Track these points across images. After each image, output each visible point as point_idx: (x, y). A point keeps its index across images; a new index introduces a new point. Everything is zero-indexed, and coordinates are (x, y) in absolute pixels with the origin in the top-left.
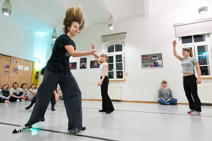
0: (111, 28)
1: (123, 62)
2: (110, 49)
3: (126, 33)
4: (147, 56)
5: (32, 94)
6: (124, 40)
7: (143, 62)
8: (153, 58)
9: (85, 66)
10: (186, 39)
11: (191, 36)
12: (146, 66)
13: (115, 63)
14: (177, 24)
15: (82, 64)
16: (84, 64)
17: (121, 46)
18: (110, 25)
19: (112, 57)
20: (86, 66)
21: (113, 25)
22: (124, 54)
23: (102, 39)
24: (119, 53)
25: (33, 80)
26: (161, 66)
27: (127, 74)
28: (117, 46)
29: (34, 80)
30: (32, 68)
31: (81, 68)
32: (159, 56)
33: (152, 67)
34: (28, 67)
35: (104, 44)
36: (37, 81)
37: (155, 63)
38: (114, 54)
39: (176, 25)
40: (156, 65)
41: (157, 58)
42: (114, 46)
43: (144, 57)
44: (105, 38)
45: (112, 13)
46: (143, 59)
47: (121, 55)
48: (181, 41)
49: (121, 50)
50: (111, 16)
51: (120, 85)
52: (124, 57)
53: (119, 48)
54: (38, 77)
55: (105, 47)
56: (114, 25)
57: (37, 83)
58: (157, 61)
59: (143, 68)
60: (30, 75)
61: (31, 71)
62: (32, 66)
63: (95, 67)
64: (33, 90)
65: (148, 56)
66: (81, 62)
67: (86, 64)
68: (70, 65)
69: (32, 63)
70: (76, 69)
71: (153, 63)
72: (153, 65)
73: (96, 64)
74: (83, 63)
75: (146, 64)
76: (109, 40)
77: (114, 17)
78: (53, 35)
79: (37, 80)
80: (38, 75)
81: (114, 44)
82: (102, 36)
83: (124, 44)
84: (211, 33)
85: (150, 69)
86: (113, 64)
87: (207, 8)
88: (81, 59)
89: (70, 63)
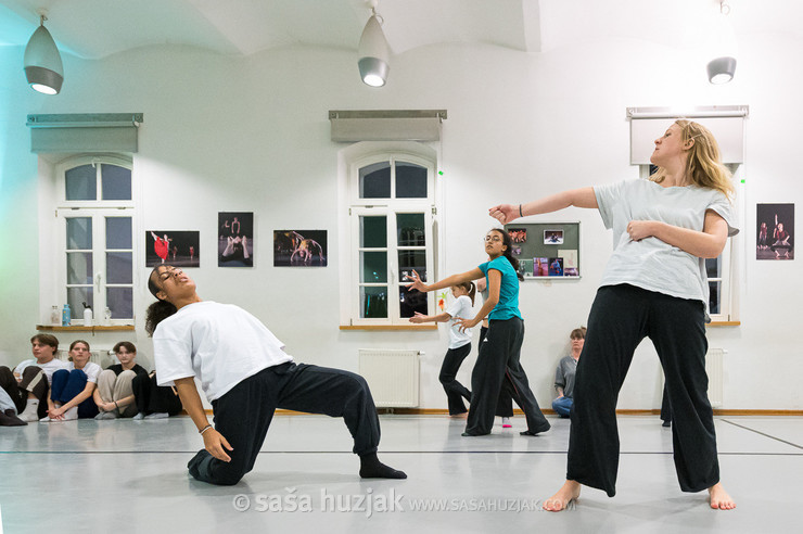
0: (373, 80)
1: (428, 247)
2: (374, 185)
3: (443, 114)
4: (524, 230)
6: (436, 147)
8: (547, 241)
9: (246, 256)
13: (393, 248)
14: (639, 110)
15: (232, 241)
16: (239, 245)
17: (423, 172)
18: (367, 65)
19: (382, 220)
20: (251, 256)
21: (383, 69)
22: (434, 211)
23: (333, 129)
24: (411, 205)
26: (574, 273)
27: (441, 302)
28: (403, 170)
31: (224, 261)
32: (570, 233)
33: (542, 274)
35: (341, 152)
37: (551, 260)
38: (391, 207)
39: (635, 114)
40: (556, 268)
41: (561, 241)
42: (389, 169)
43: (514, 235)
44: (347, 123)
45: (376, 4)
47: (421, 216)
49: (422, 193)
50: (373, 19)
51: (412, 347)
52: (435, 226)
53: (413, 181)
55: (348, 172)
56: (388, 68)
58: (561, 254)
63: (300, 263)
65: (528, 229)
66: (224, 233)
67: (250, 244)
68: (164, 244)
70: (197, 265)
71: (546, 260)
72: (546, 268)
73: (303, 246)
74: (236, 240)
76: (365, 140)
78: (33, 63)
81: (392, 161)
82: (333, 115)
83: (435, 168)
84: (738, 164)
85: (535, 284)
86: (386, 253)
87: (734, 62)
88: (224, 218)
89: (160, 234)
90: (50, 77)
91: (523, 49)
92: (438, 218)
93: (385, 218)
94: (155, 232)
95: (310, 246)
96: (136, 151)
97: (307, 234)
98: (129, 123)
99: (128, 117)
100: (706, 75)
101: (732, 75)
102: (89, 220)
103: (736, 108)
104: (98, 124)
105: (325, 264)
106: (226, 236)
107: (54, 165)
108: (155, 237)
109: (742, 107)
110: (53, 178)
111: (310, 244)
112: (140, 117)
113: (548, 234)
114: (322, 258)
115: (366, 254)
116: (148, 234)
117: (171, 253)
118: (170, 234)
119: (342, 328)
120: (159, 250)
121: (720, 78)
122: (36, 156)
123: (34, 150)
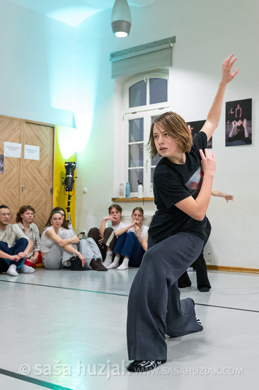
5: (55, 246)
9: (246, 136)
15: (235, 124)
16: (241, 127)
20: (250, 135)
25: (55, 194)
29: (59, 193)
30: (48, 151)
31: (230, 141)
34: (38, 148)
36: (69, 197)
54: (73, 181)
57: (69, 204)
60: (46, 173)
61: (48, 161)
62: (48, 143)
64: (56, 231)
67: (249, 125)
69: (48, 131)
70: (211, 147)
74: (239, 123)
78: (116, 19)
79: (71, 193)
80: (73, 174)
88: (230, 106)
96: (171, 64)
98: (167, 46)
99: (166, 41)
102: (142, 120)
106: (231, 121)
107: (122, 85)
110: (122, 94)
112: (173, 40)
118: (192, 124)
122: (114, 80)
123: (113, 77)
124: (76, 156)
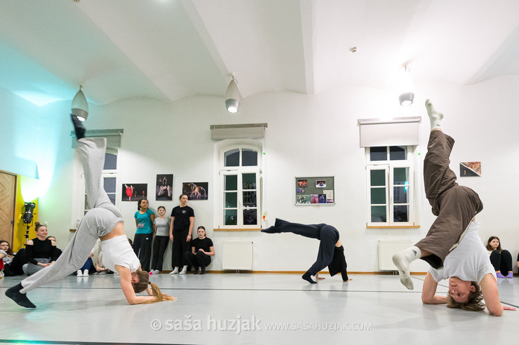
0: (233, 109)
1: (258, 190)
2: (231, 160)
3: (265, 125)
4: (306, 181)
6: (262, 141)
7: (298, 192)
8: (317, 186)
9: (169, 195)
10: (377, 152)
11: (386, 147)
12: (304, 201)
13: (240, 191)
14: (364, 120)
15: (163, 188)
16: (166, 190)
17: (256, 154)
18: (230, 102)
19: (235, 177)
20: (171, 195)
21: (237, 104)
22: (261, 172)
23: (212, 134)
24: (249, 169)
26: (331, 202)
27: (264, 217)
28: (245, 153)
32: (329, 182)
33: (315, 203)
35: (216, 145)
36: (28, 228)
37: (320, 195)
38: (240, 171)
39: (362, 122)
40: (322, 200)
41: (325, 186)
42: (239, 152)
43: (301, 183)
44: (219, 131)
45: (234, 74)
46: (298, 186)
47: (254, 175)
48: (369, 156)
49: (255, 164)
50: (233, 81)
51: (249, 239)
52: (261, 179)
53: (251, 158)
54: (32, 216)
55: (219, 154)
56: (239, 104)
57: (28, 232)
58: (325, 192)
59: (298, 204)
60: (7, 211)
61: (9, 200)
62: (9, 187)
63: (194, 199)
65: (308, 180)
66: (159, 184)
67: (171, 189)
68: (130, 190)
71: (317, 196)
72: (317, 200)
73: (197, 190)
74: (165, 188)
75: (304, 196)
76: (227, 139)
77: (240, 85)
78: (76, 107)
80: (32, 212)
81: (240, 148)
82: (212, 127)
83: (262, 151)
84: (416, 146)
85: (312, 207)
86: (236, 193)
87: (413, 95)
88: (159, 177)
89: (129, 185)
90: (82, 113)
91: (306, 93)
92: (262, 175)
93: (236, 176)
94: (127, 185)
95: (200, 190)
96: (120, 146)
97: (198, 184)
98: (117, 134)
99: (116, 131)
100: (398, 101)
101: (412, 101)
103: (414, 118)
104: (102, 134)
105: (207, 198)
106: (160, 186)
108: (127, 187)
109: (417, 117)
111: (200, 189)
112: (122, 131)
113: (318, 182)
114: (205, 196)
115: (227, 193)
116: (123, 185)
117: (134, 194)
118: (133, 185)
119: (215, 230)
120: (128, 193)
121: (406, 103)
122: (73, 150)
123: (73, 147)
124: (38, 200)
